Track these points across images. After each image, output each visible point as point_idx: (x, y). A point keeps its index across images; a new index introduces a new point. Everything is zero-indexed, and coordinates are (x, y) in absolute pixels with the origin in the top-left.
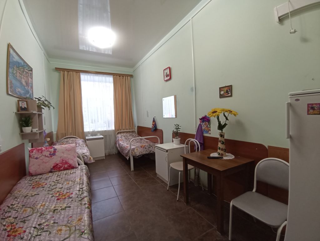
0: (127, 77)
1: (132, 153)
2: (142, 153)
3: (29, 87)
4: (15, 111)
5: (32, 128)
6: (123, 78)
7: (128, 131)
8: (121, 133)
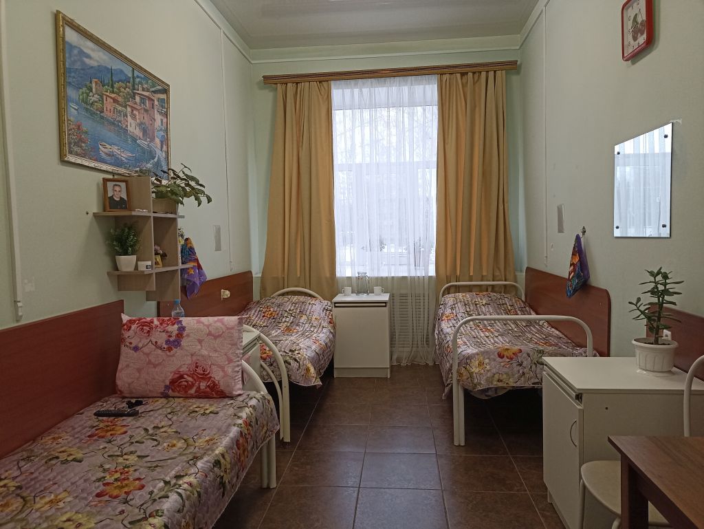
0: (491, 74)
1: (460, 374)
2: (499, 381)
3: (152, 140)
4: (94, 207)
5: (138, 260)
6: (479, 76)
7: (487, 286)
8: (458, 289)
